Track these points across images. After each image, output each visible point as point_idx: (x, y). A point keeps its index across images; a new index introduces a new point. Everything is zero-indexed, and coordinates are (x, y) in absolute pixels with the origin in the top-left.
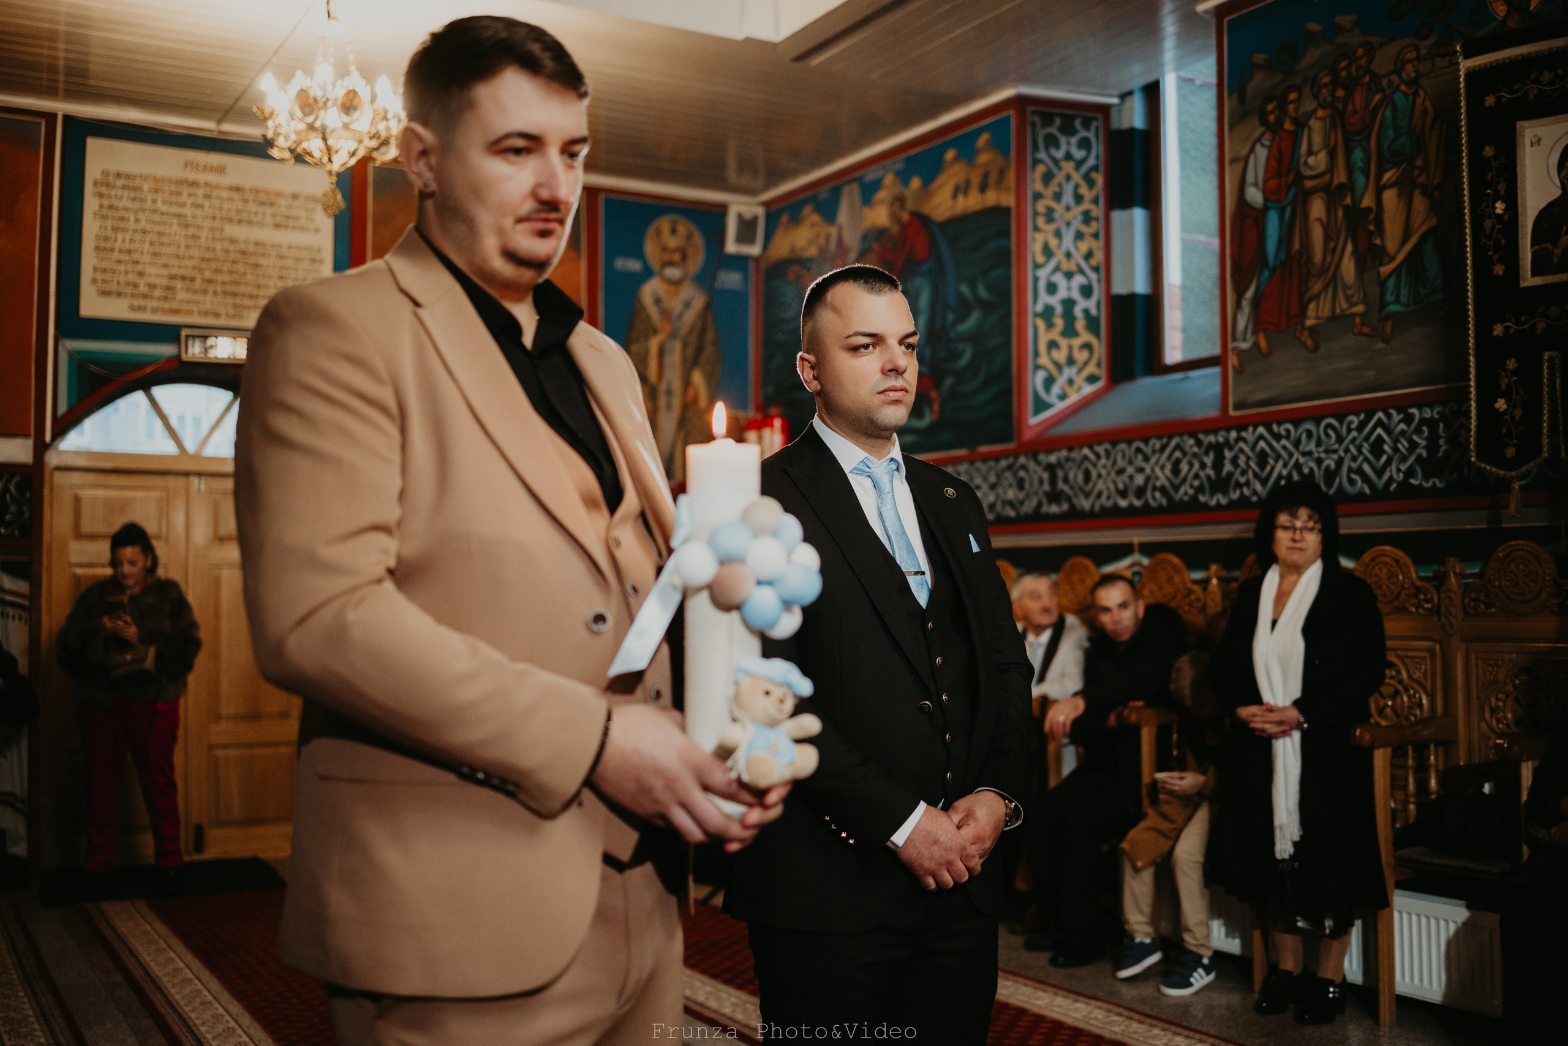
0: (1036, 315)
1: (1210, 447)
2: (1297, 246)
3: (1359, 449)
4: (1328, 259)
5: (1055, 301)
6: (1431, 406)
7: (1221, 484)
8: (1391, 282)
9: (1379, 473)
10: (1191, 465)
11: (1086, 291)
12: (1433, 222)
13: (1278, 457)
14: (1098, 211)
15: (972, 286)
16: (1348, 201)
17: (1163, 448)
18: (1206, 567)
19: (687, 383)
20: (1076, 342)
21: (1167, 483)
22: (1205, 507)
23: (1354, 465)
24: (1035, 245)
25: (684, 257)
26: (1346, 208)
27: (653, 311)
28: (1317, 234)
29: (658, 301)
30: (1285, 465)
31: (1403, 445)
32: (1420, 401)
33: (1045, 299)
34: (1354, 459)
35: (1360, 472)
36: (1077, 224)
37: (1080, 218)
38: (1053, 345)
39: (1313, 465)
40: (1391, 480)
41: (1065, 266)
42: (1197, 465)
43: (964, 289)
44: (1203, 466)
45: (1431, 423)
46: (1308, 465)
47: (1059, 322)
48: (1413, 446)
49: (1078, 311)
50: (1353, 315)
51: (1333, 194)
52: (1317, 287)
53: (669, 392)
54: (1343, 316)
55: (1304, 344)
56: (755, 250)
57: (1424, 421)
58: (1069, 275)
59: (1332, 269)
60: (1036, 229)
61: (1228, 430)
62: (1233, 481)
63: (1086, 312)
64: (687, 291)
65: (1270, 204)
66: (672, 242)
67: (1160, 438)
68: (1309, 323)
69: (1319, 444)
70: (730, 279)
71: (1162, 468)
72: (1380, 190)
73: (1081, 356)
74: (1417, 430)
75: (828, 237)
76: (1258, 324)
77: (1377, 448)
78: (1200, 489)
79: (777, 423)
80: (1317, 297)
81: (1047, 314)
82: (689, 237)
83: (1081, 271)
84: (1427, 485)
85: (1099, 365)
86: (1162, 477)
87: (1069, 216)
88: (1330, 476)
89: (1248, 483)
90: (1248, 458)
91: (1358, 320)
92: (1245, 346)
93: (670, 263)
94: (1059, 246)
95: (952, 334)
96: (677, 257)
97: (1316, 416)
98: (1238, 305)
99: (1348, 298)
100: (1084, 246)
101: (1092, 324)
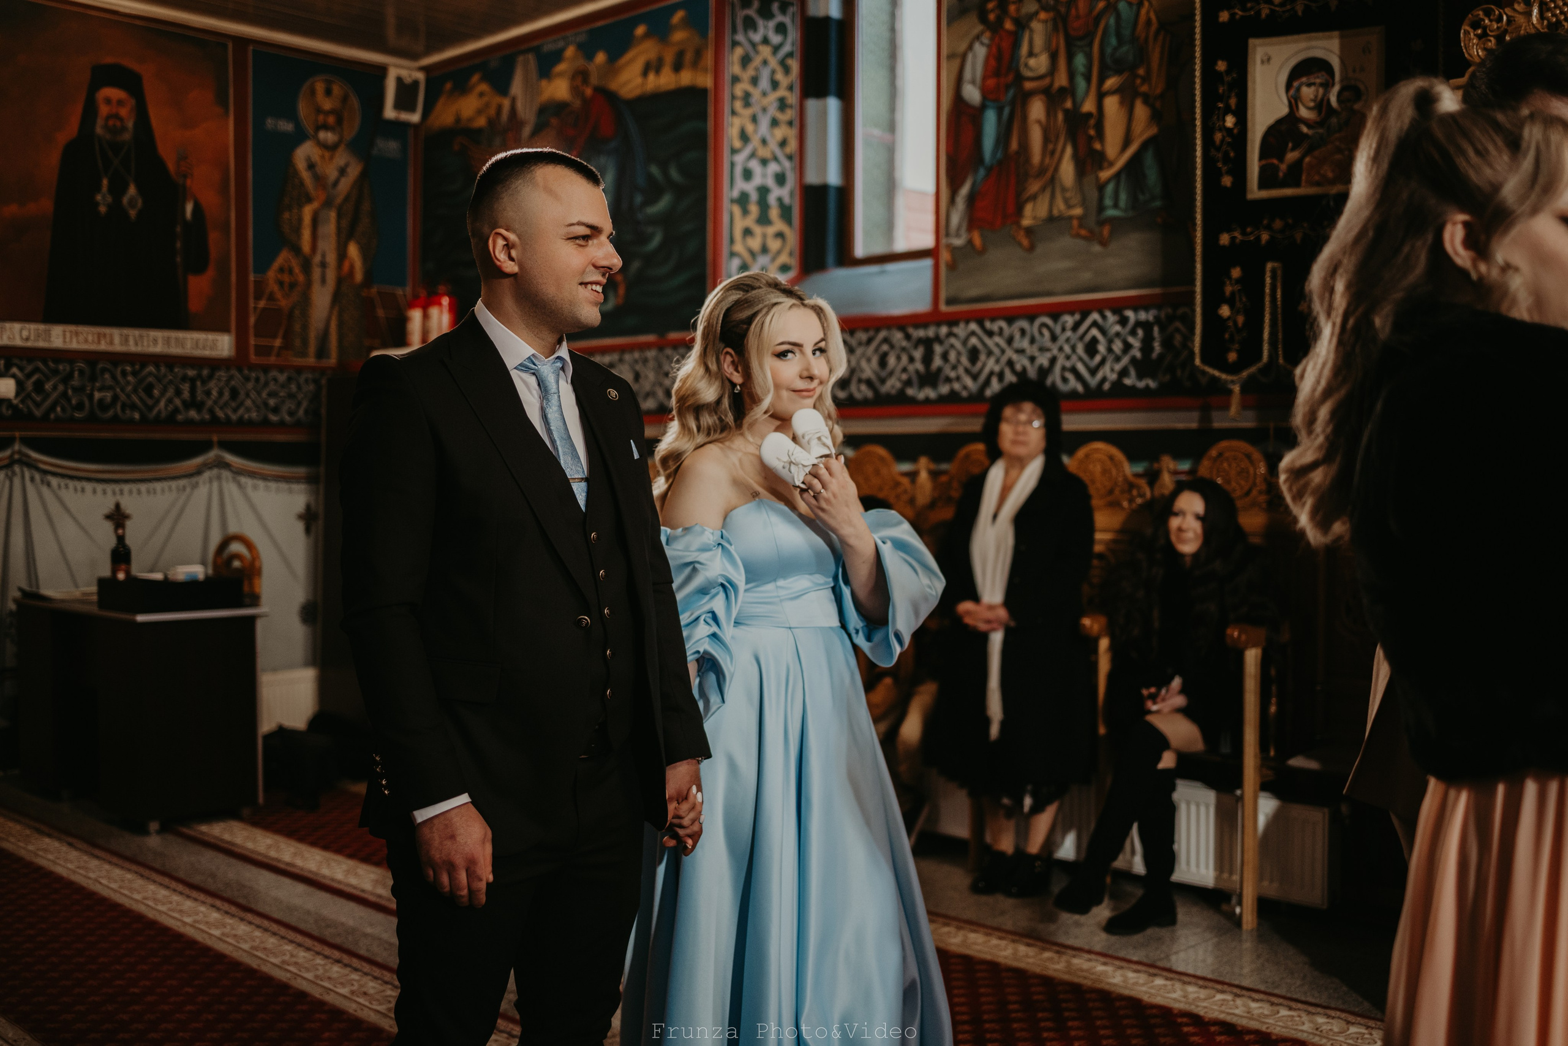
0: (733, 201)
1: (920, 341)
2: (1014, 145)
3: (1073, 348)
4: (1047, 161)
5: (750, 187)
6: (1146, 309)
7: (930, 378)
8: (1110, 188)
9: (1093, 372)
10: (899, 358)
11: (780, 179)
12: (1153, 131)
13: (990, 353)
14: (793, 99)
15: (664, 166)
16: (1069, 104)
17: (869, 341)
18: (914, 459)
19: (342, 255)
20: (771, 230)
21: (873, 377)
22: (913, 401)
23: (1068, 364)
24: (732, 129)
25: (340, 121)
26: (1066, 112)
27: (306, 175)
28: (1036, 136)
29: (311, 166)
30: (997, 361)
31: (1118, 346)
32: (1136, 304)
33: (741, 185)
34: (1068, 358)
35: (1074, 370)
36: (773, 111)
37: (775, 105)
38: (747, 232)
39: (1026, 362)
40: (1104, 380)
41: (763, 152)
42: (905, 359)
43: (655, 170)
44: (912, 359)
45: (1146, 326)
46: (1021, 362)
47: (754, 209)
48: (1127, 347)
49: (772, 199)
50: (1071, 218)
51: (1053, 97)
52: (1034, 187)
53: (323, 265)
54: (1061, 218)
55: (1020, 244)
56: (415, 118)
57: (1138, 324)
58: (764, 162)
59: (1051, 169)
60: (734, 113)
61: (939, 324)
62: (942, 376)
63: (780, 200)
64: (341, 158)
65: (988, 103)
66: (327, 105)
67: (866, 330)
68: (1026, 222)
69: (1033, 341)
70: (389, 147)
71: (869, 360)
72: (1101, 97)
73: (774, 245)
74: (1133, 333)
75: (499, 108)
76: (973, 221)
77: (1091, 348)
78: (908, 383)
79: (445, 301)
80: (1034, 198)
81: (743, 200)
82: (345, 99)
83: (775, 159)
84: (1141, 384)
85: (791, 254)
86: (869, 370)
87: (765, 101)
88: (1044, 372)
89: (958, 379)
90: (959, 354)
91: (1075, 223)
92: (958, 242)
93: (325, 127)
94: (756, 131)
95: (640, 216)
96: (331, 120)
97: (1031, 315)
98: (952, 201)
99: (1066, 201)
100: (780, 133)
101: (786, 212)
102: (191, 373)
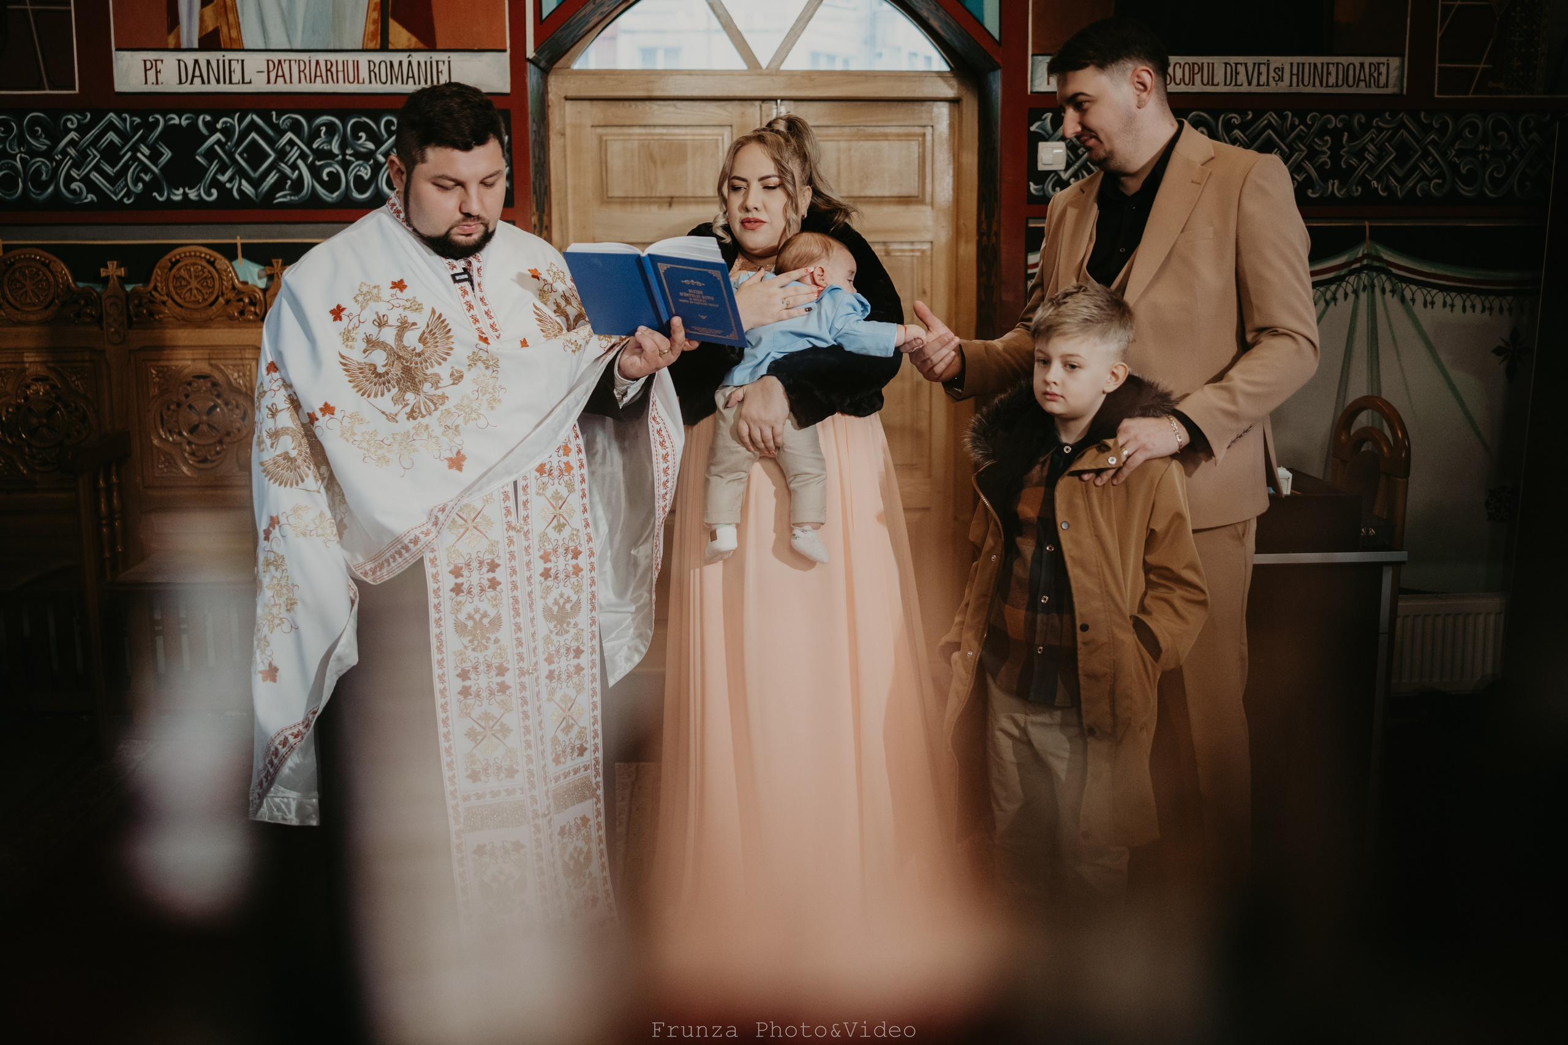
102: (1334, 122)
